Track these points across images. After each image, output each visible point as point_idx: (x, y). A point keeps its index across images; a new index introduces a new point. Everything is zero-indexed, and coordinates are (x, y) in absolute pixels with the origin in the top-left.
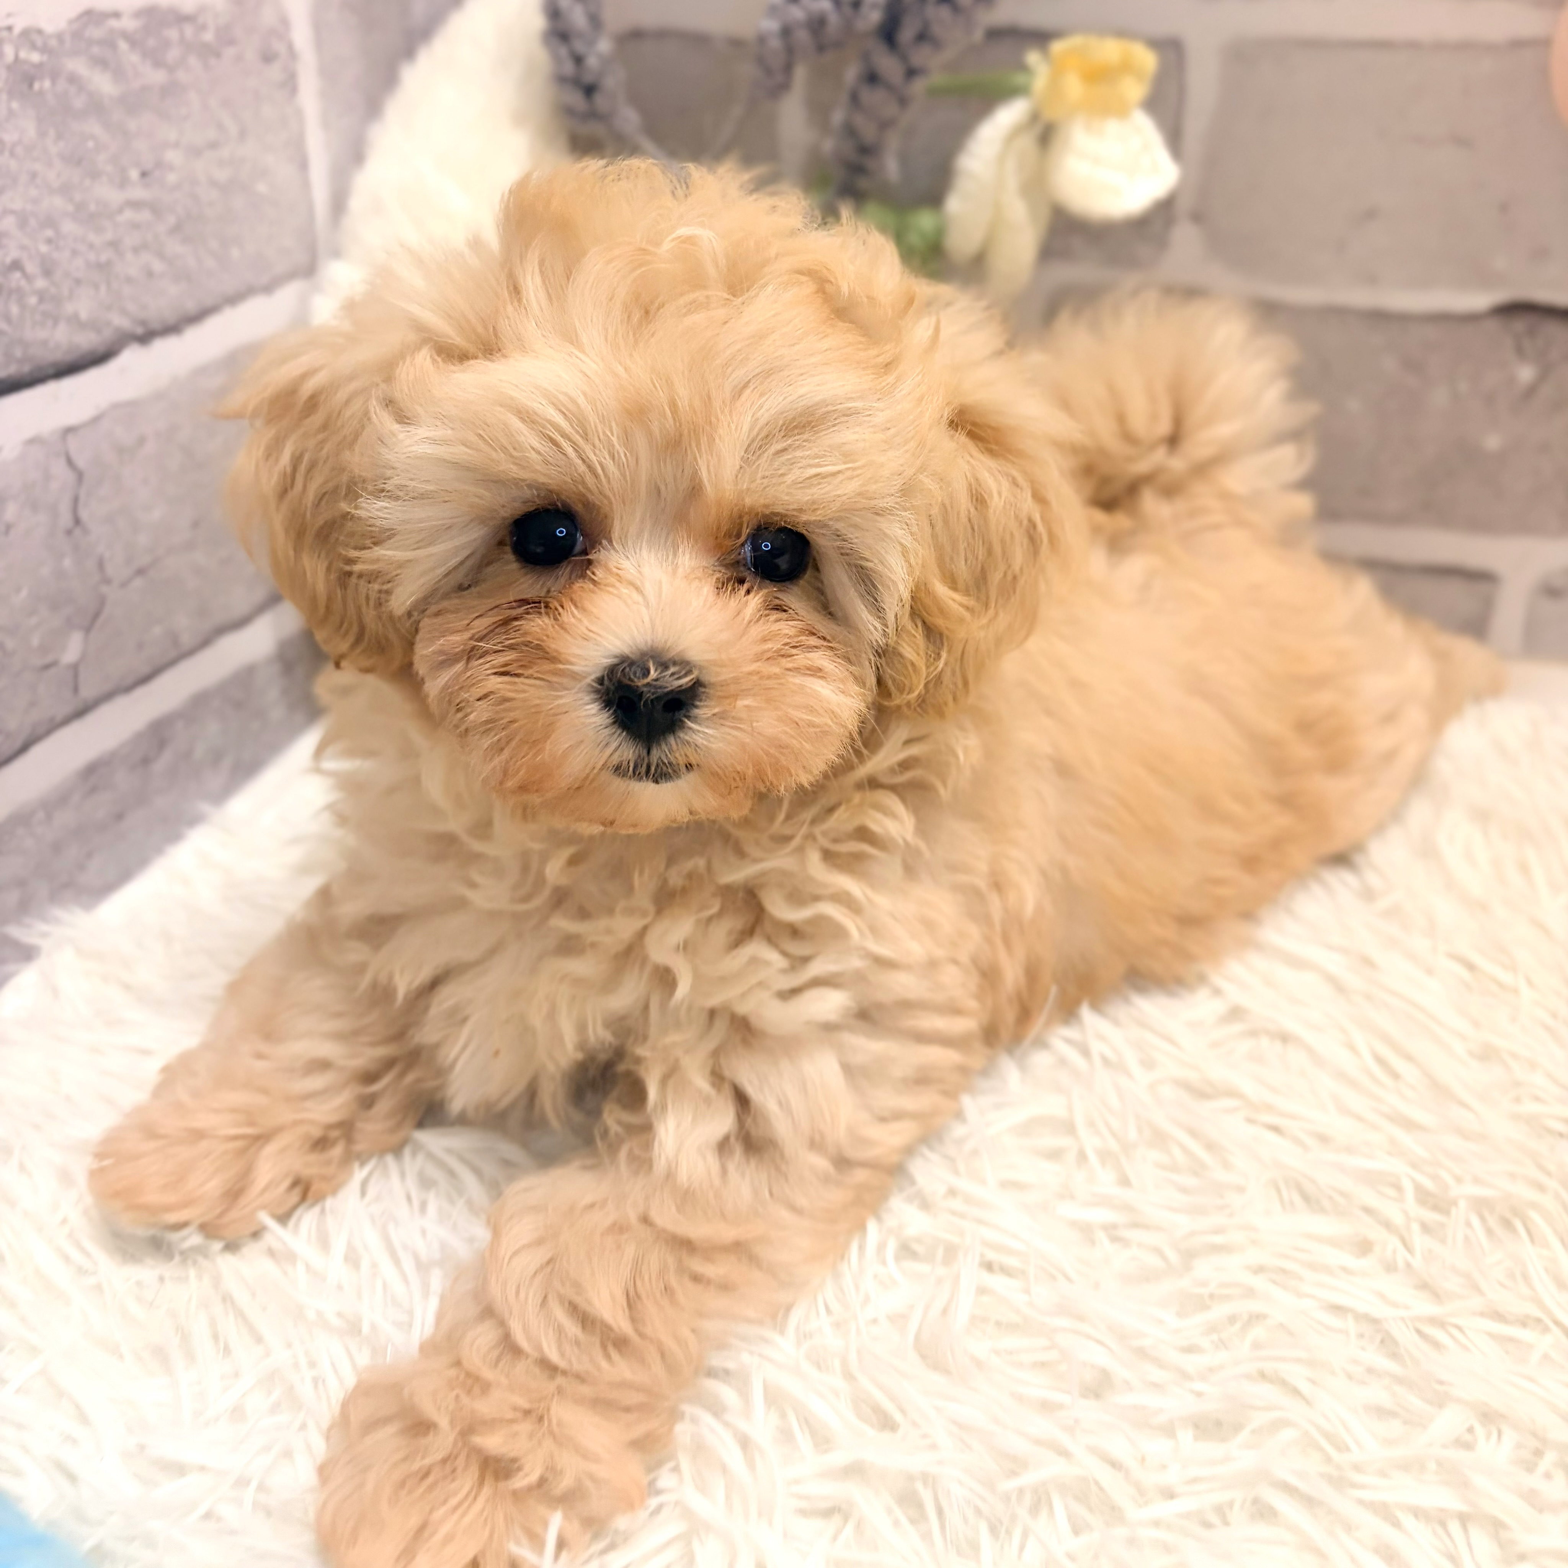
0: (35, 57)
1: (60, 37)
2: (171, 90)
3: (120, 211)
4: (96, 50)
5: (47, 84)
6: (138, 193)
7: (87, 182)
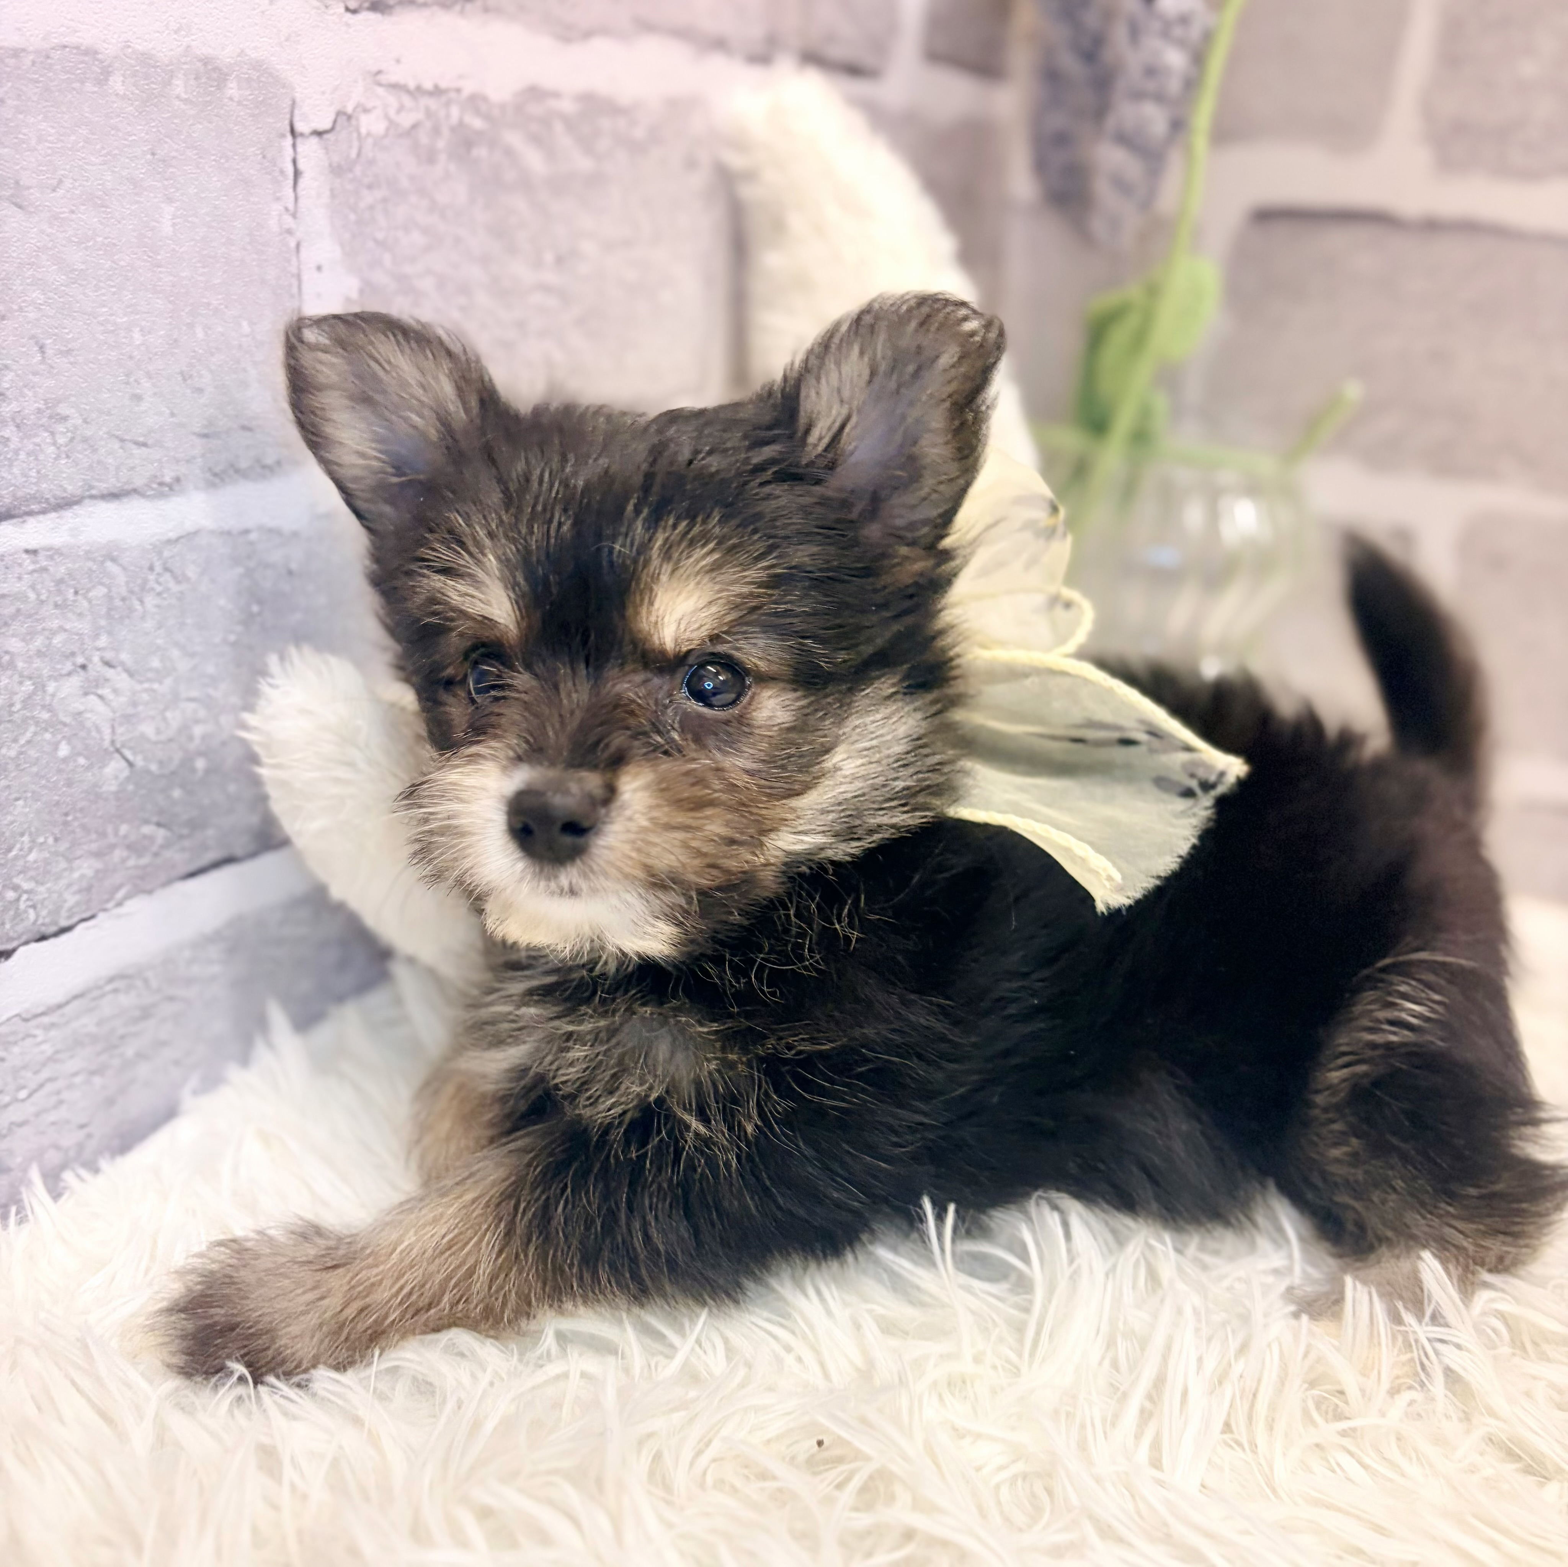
0: (478, 123)
1: (503, 107)
3: (531, 292)
4: (533, 126)
5: (484, 152)
6: (550, 277)
7: (505, 257)
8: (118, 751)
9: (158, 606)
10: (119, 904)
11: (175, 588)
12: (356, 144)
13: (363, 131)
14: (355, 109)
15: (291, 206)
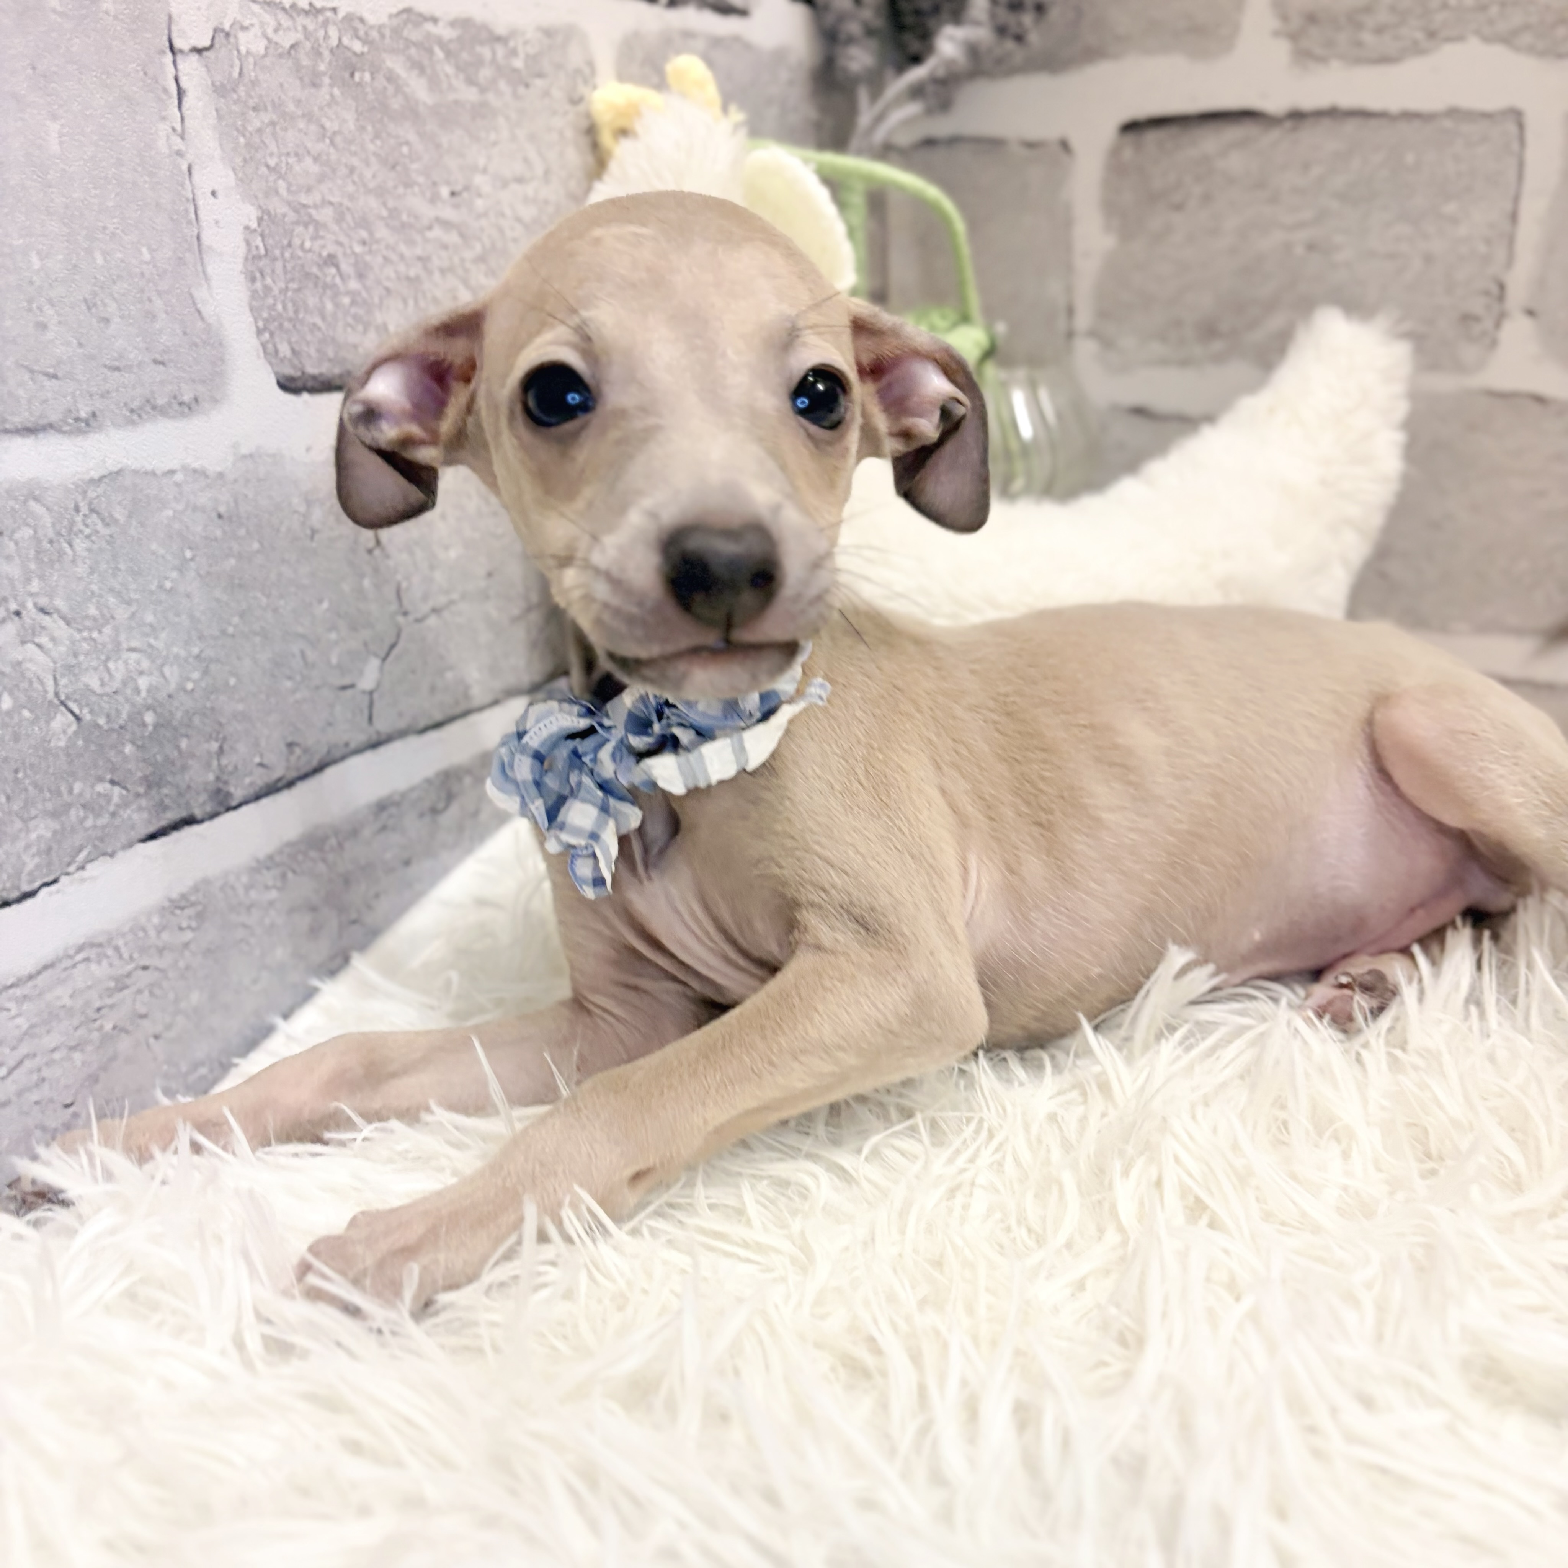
0: (357, 46)
1: (380, 28)
2: (481, 111)
3: (430, 228)
4: (413, 51)
5: (367, 76)
6: (448, 213)
7: (401, 190)
8: (63, 703)
9: (89, 550)
10: (82, 868)
11: (104, 531)
12: (237, 62)
13: (243, 50)
14: (231, 26)
15: (178, 127)
